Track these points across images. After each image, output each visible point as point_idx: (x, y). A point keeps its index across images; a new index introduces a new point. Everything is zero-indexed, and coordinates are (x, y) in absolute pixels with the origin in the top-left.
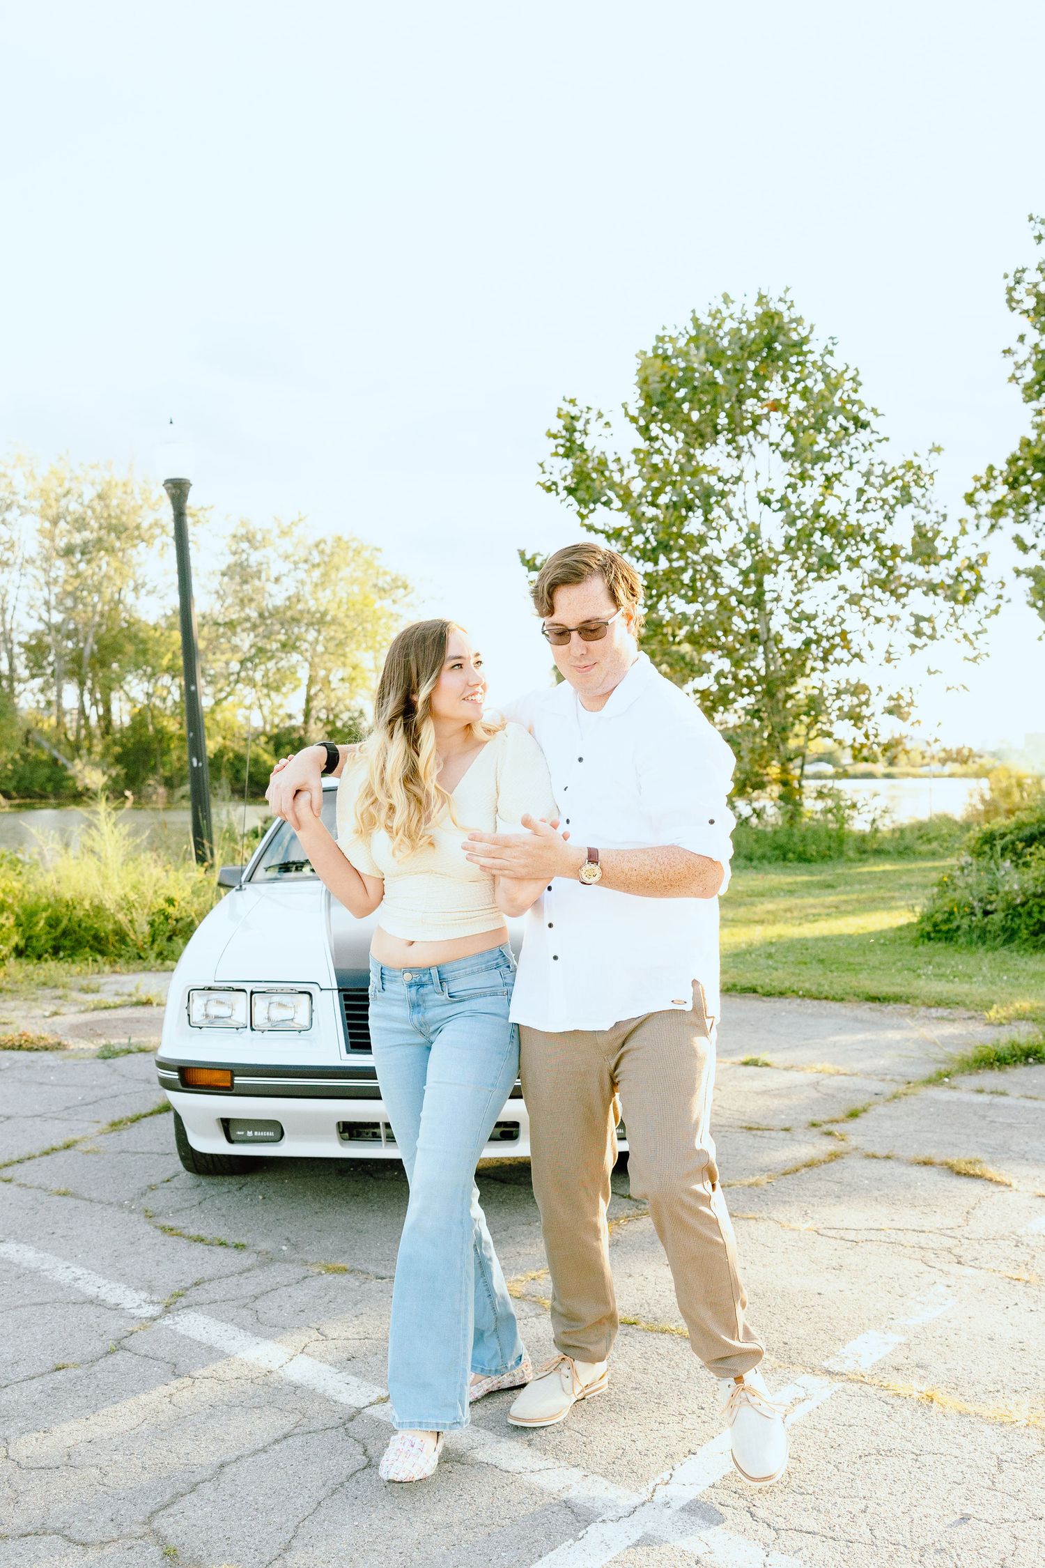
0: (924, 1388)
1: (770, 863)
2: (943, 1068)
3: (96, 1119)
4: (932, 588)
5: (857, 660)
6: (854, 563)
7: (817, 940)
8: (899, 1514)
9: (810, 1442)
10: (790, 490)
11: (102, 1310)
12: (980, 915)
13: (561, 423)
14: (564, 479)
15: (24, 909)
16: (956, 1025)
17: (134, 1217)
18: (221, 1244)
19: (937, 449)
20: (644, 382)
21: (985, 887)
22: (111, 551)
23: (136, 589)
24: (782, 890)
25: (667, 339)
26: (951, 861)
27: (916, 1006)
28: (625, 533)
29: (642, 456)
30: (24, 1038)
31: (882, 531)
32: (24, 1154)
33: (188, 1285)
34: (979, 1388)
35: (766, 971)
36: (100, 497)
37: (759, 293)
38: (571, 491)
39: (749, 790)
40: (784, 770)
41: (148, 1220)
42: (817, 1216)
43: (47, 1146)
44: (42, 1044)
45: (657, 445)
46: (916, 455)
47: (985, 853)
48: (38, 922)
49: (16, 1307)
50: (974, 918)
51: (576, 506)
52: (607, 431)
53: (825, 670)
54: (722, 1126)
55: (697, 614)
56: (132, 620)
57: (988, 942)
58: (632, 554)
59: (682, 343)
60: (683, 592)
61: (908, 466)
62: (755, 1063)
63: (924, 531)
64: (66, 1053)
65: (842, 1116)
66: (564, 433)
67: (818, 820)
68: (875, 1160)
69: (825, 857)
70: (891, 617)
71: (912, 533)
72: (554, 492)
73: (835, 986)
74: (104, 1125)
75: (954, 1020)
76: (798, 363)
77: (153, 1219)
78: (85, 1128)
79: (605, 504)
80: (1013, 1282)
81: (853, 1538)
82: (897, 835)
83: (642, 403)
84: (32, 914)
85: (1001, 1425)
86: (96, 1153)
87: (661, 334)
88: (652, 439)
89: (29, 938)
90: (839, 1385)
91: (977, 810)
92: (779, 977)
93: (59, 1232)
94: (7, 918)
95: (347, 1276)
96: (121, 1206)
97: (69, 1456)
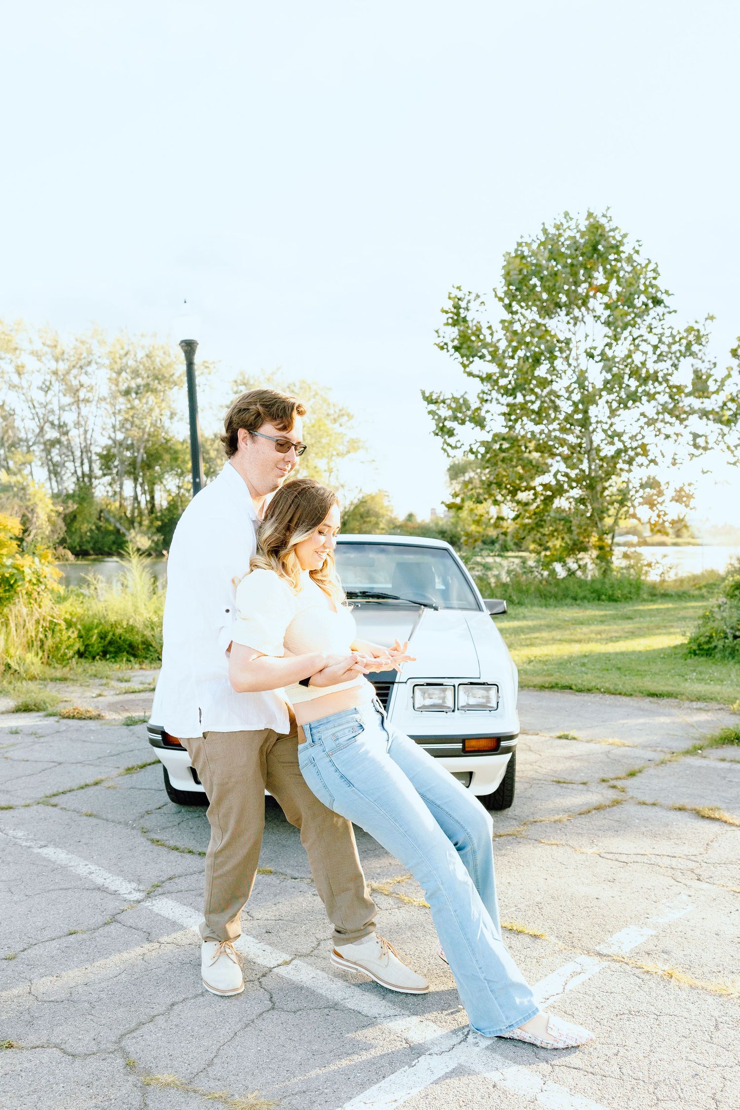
0: (666, 968)
1: (589, 602)
2: (698, 743)
3: (117, 766)
4: (705, 414)
5: (652, 464)
6: (651, 397)
7: (617, 654)
8: (641, 1058)
9: (582, 1004)
10: (607, 348)
11: (105, 894)
12: (731, 639)
13: (451, 303)
14: (453, 341)
15: (84, 627)
16: (710, 714)
17: (134, 832)
18: (190, 852)
19: (711, 318)
20: (508, 274)
21: (735, 619)
22: (154, 391)
23: (171, 418)
24: (596, 620)
25: (524, 244)
26: (713, 602)
27: (682, 700)
28: (495, 378)
29: (506, 324)
30: (77, 711)
31: (671, 375)
32: (67, 788)
33: (164, 879)
34: (706, 969)
35: (580, 675)
36: (148, 356)
37: (588, 211)
38: (457, 349)
39: (577, 553)
40: (600, 539)
41: (143, 834)
42: (600, 844)
43: (83, 783)
44: (88, 715)
45: (516, 317)
46: (696, 322)
47: (736, 595)
48: (92, 636)
49: (49, 891)
50: (727, 641)
51: (460, 360)
52: (482, 308)
53: (630, 471)
54: (539, 780)
55: (541, 433)
56: (168, 438)
57: (736, 657)
58: (498, 391)
59: (534, 246)
60: (533, 417)
61: (689, 330)
62: (566, 737)
63: (700, 374)
64: (103, 722)
65: (624, 775)
66: (453, 310)
67: (622, 574)
68: (644, 806)
69: (627, 598)
70: (677, 435)
71: (692, 376)
72: (445, 350)
73: (627, 686)
74: (122, 770)
75: (708, 711)
76: (615, 260)
77: (146, 834)
78: (110, 771)
79: (481, 357)
80: (736, 894)
81: (607, 1074)
82: (678, 584)
83: (506, 288)
84: (89, 630)
85: (720, 996)
86: (114, 788)
87: (520, 241)
88: (512, 313)
89: (87, 646)
90: (606, 964)
91: (735, 567)
92: (589, 679)
93: (83, 841)
94: (73, 632)
95: (272, 876)
96: (126, 824)
97: (71, 993)
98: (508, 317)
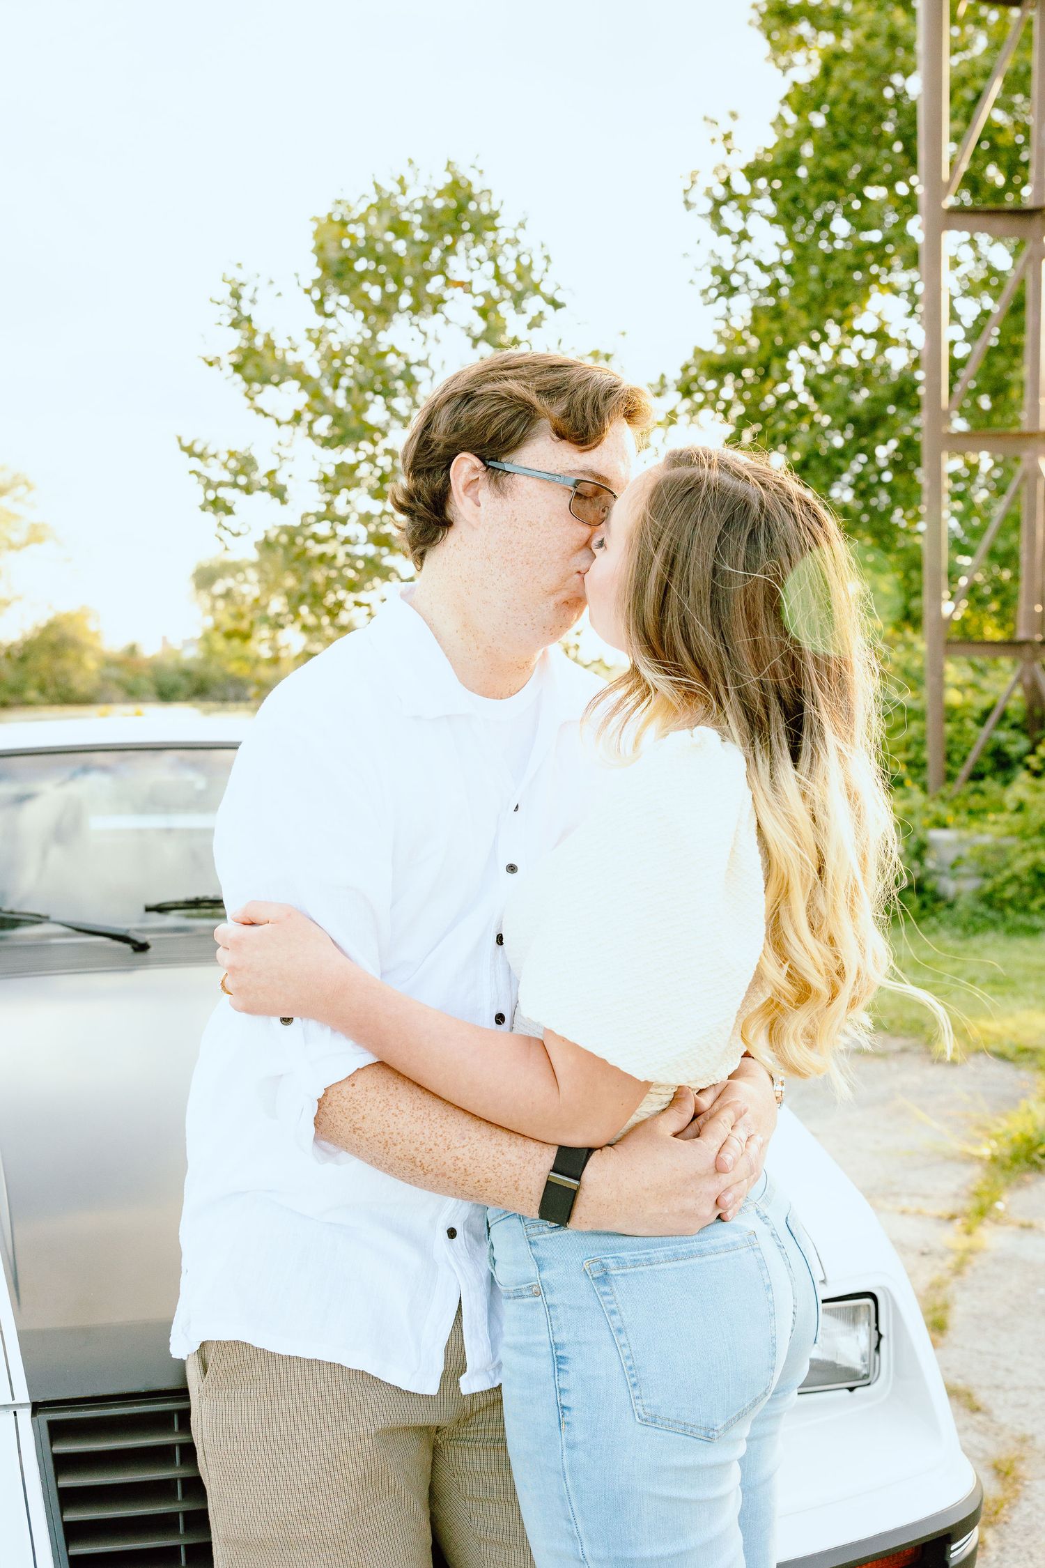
13: (226, 288)
14: (230, 353)
20: (321, 248)
25: (344, 203)
29: (316, 334)
37: (448, 159)
38: (238, 368)
45: (332, 323)
51: (243, 386)
52: (279, 302)
59: (362, 208)
66: (229, 300)
72: (218, 368)
79: (276, 384)
83: (317, 273)
87: (336, 198)
88: (325, 315)
98: (318, 322)
